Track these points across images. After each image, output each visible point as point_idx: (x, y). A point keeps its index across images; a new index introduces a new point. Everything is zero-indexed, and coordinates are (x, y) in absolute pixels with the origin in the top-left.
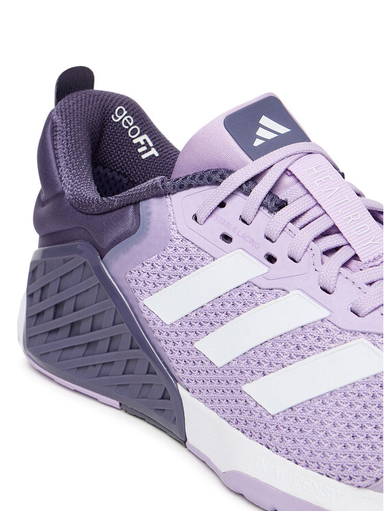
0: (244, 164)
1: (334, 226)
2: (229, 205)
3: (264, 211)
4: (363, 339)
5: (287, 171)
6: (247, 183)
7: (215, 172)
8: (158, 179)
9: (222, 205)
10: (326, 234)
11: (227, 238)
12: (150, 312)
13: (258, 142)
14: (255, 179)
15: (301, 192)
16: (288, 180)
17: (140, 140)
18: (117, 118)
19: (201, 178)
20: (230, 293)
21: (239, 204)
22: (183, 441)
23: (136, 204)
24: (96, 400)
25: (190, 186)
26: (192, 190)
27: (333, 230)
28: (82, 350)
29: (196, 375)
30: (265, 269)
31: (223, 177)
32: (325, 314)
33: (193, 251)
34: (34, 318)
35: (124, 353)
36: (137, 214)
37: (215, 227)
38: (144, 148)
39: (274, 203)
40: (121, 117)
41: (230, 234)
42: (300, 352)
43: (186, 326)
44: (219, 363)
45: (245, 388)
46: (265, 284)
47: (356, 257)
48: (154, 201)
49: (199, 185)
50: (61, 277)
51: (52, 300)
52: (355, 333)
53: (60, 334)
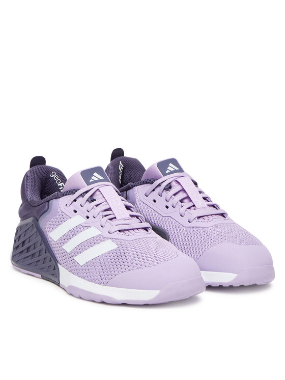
0: (85, 187)
1: (110, 208)
2: (77, 200)
3: (88, 202)
4: (110, 240)
5: (98, 189)
6: (83, 193)
7: (74, 190)
8: (56, 193)
9: (75, 200)
10: (106, 210)
11: (75, 212)
12: (51, 238)
13: (91, 181)
14: (87, 192)
15: (102, 197)
16: (98, 192)
17: (61, 185)
18: (52, 176)
19: (69, 192)
20: (73, 229)
21: (80, 200)
22: (58, 285)
23: (49, 201)
24: (34, 276)
25: (66, 195)
26: (67, 196)
27: (109, 209)
28: (30, 257)
29: (63, 258)
30: (85, 220)
31: (76, 191)
32: (100, 233)
33: (65, 216)
34: (16, 248)
35: (43, 255)
36: (48, 205)
37: (72, 208)
38: (62, 188)
39: (91, 200)
40: (54, 176)
41: (77, 210)
42: (91, 245)
43: (61, 241)
44: (68, 252)
45: (75, 258)
46: (84, 225)
47: (115, 218)
48: (54, 200)
49: (69, 194)
50: (25, 231)
51: (22, 240)
52: (108, 238)
53: (24, 252)
